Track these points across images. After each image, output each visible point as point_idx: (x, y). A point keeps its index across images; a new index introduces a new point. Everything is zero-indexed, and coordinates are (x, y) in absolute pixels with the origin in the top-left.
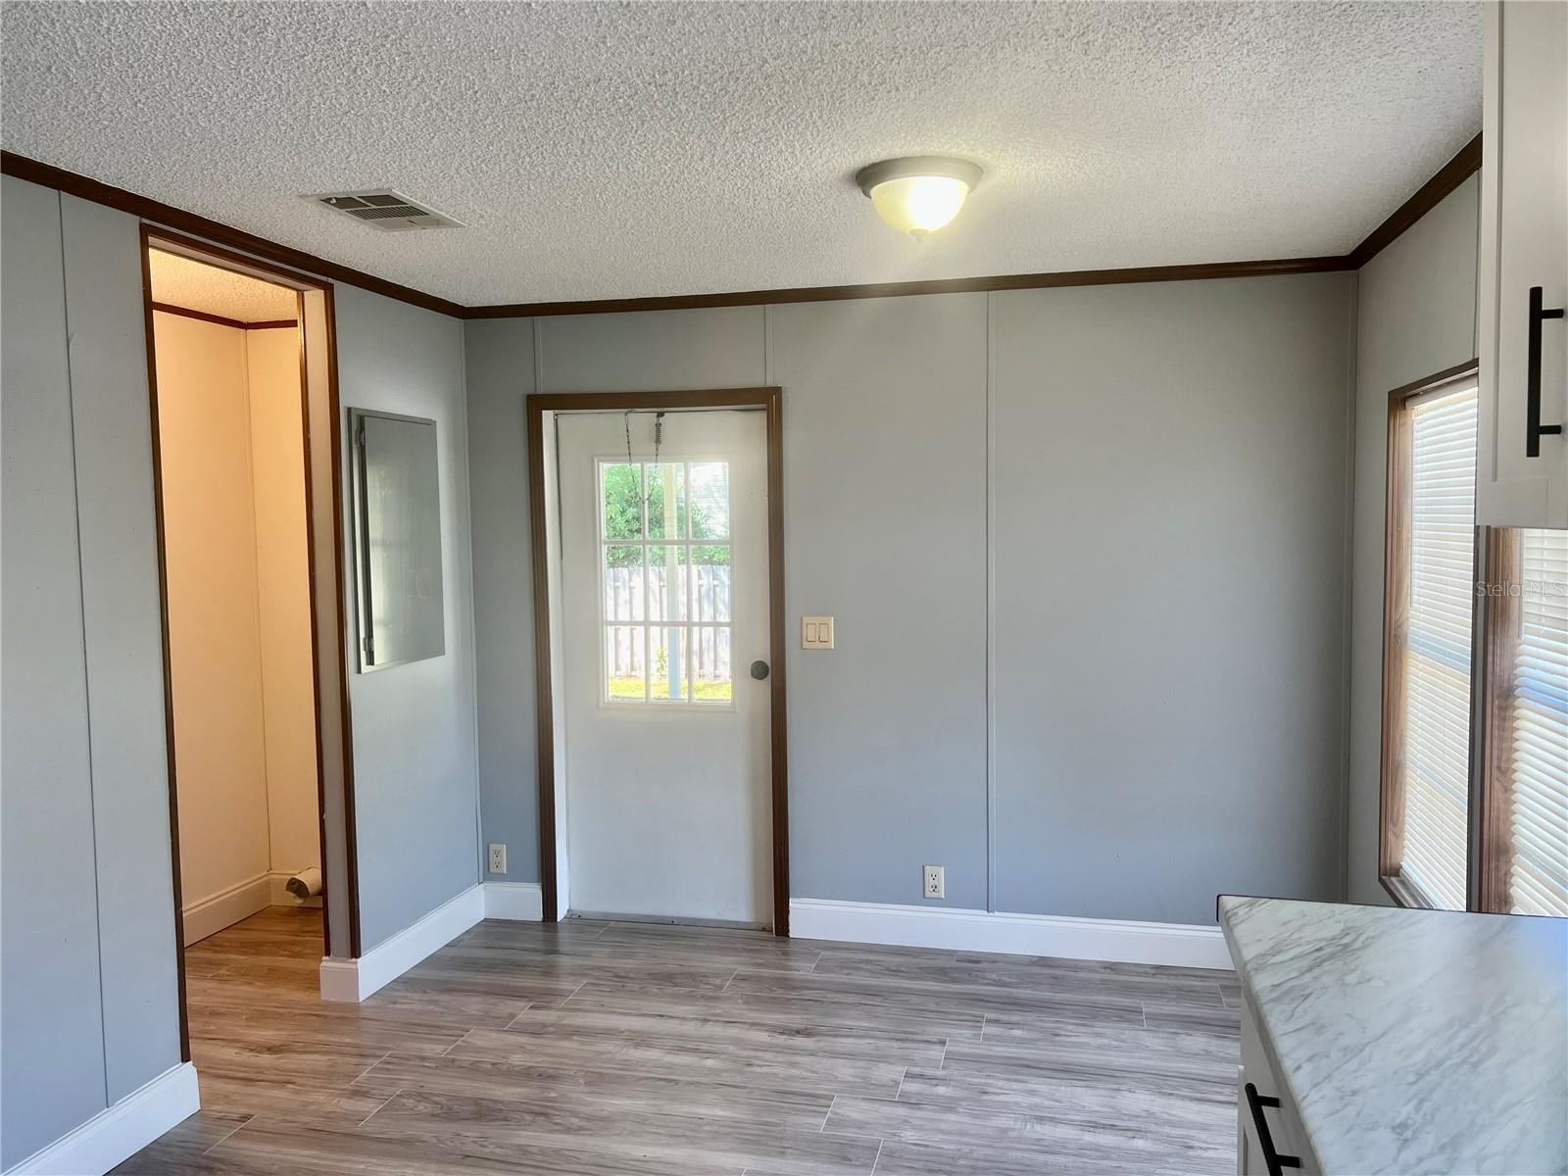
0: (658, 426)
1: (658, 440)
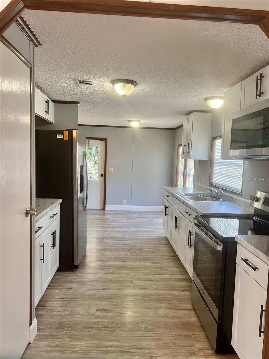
0: (89, 142)
1: (89, 144)
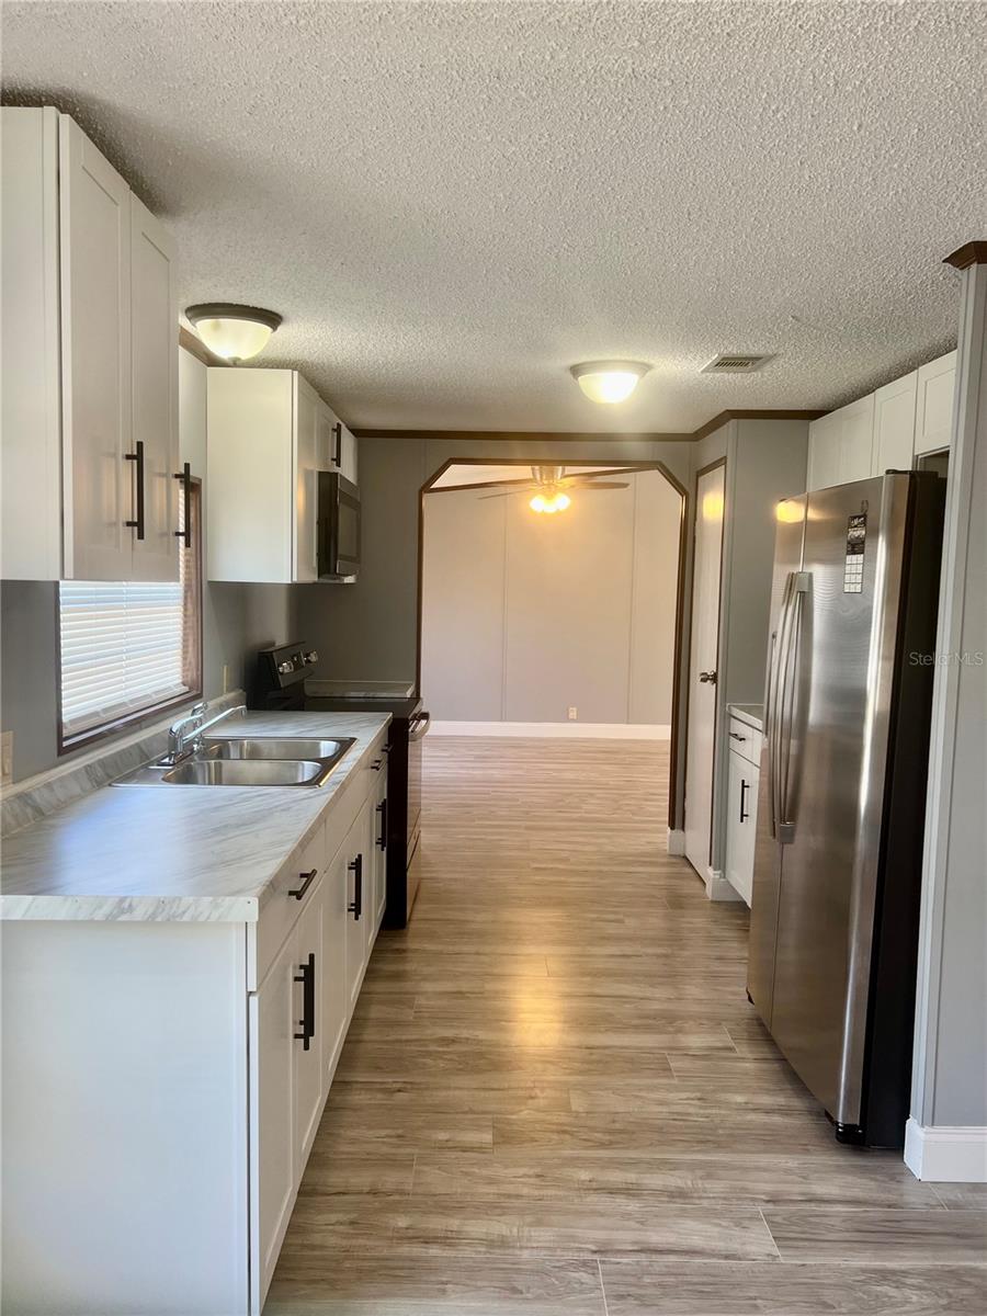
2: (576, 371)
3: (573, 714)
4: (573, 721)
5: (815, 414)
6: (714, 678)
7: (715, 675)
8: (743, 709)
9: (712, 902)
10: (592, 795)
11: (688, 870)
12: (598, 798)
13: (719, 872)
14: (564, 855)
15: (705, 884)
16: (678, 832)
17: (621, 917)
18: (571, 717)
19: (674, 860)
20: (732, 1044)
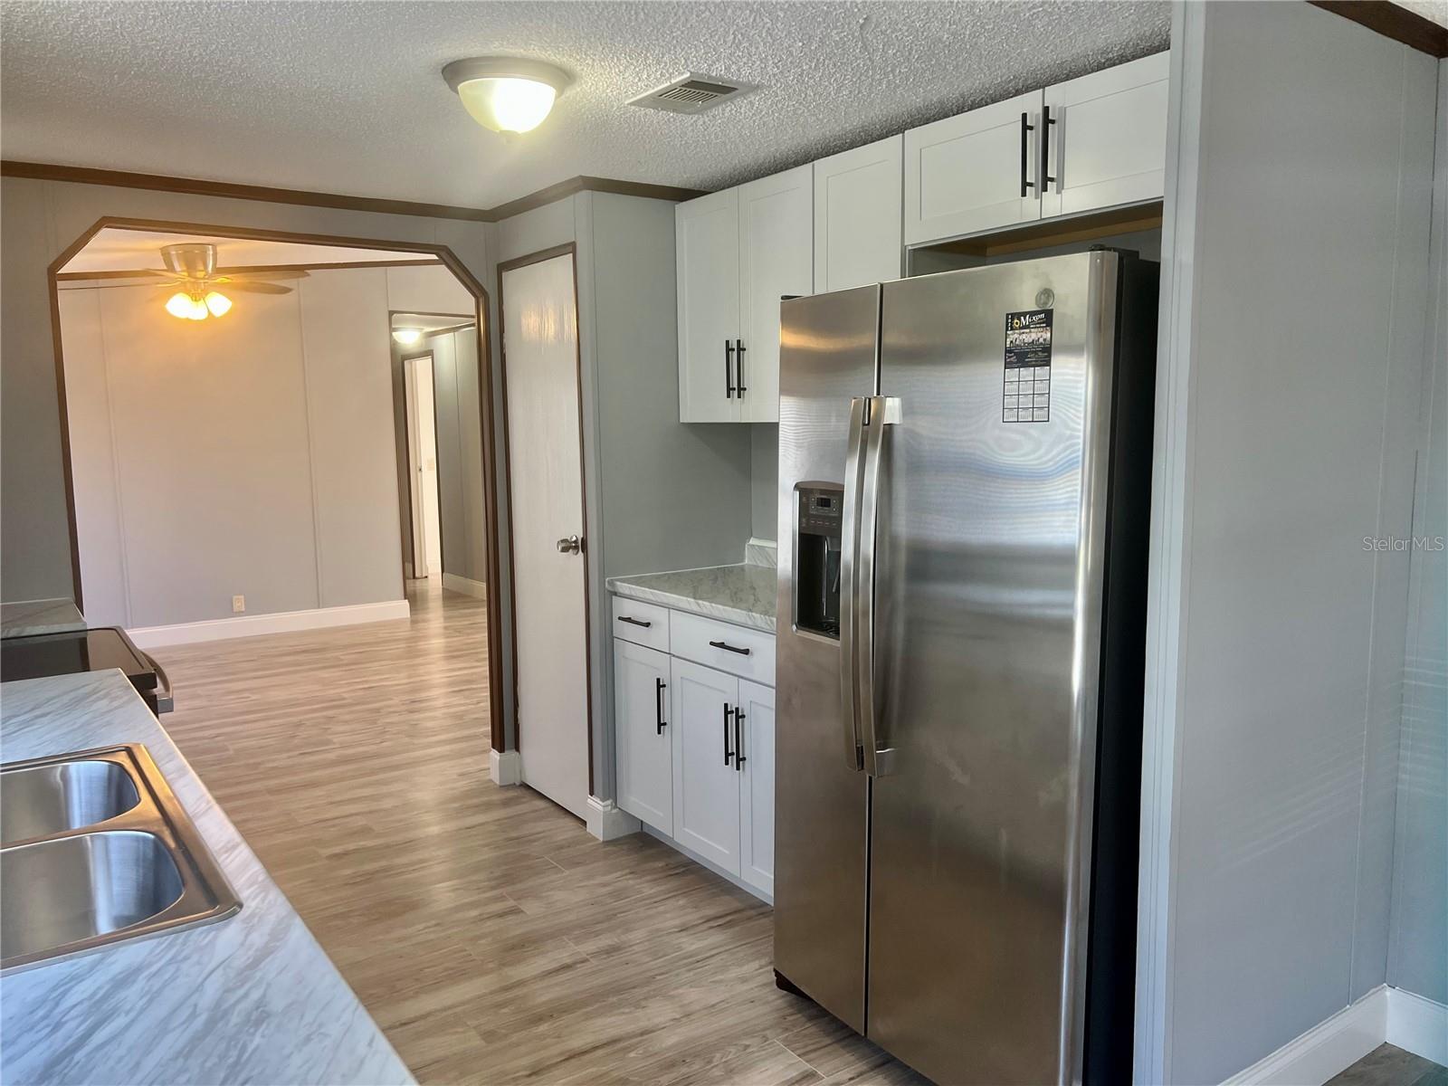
2: (454, 72)
3: (239, 603)
4: (240, 614)
5: (684, 194)
6: (583, 546)
7: (584, 541)
8: (638, 582)
9: (606, 843)
10: (330, 718)
11: (541, 804)
12: (346, 722)
13: (609, 802)
14: (361, 821)
15: (584, 823)
16: (510, 754)
17: (511, 903)
18: (236, 609)
19: (511, 794)
20: (808, 1066)
